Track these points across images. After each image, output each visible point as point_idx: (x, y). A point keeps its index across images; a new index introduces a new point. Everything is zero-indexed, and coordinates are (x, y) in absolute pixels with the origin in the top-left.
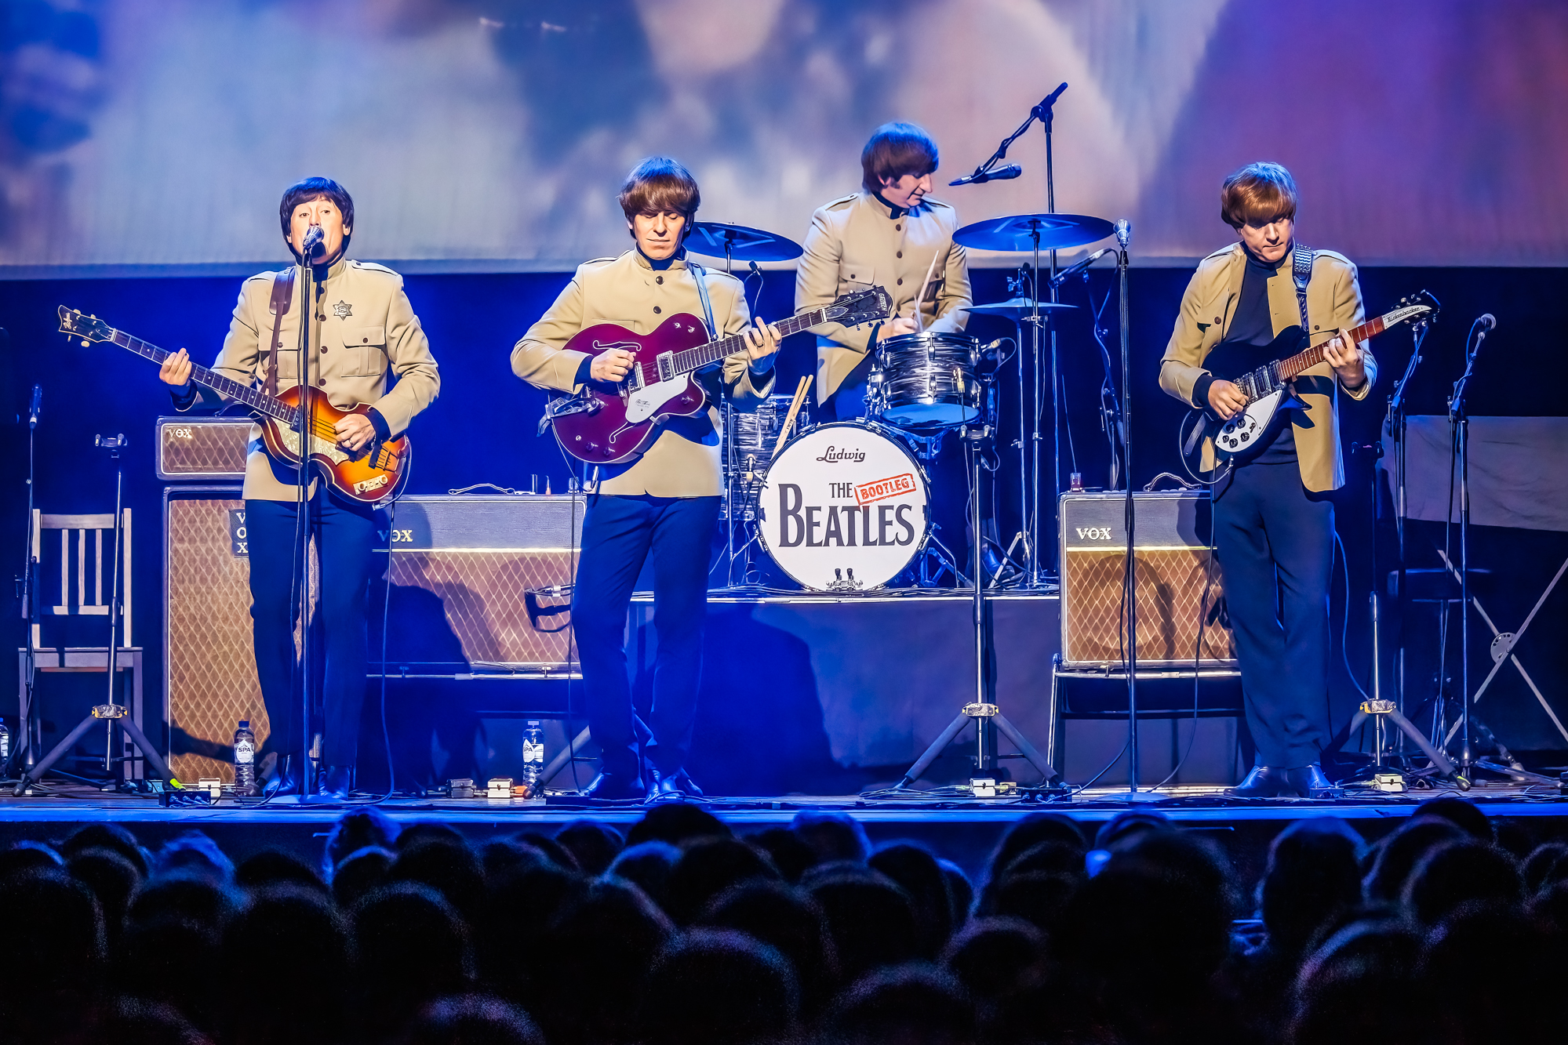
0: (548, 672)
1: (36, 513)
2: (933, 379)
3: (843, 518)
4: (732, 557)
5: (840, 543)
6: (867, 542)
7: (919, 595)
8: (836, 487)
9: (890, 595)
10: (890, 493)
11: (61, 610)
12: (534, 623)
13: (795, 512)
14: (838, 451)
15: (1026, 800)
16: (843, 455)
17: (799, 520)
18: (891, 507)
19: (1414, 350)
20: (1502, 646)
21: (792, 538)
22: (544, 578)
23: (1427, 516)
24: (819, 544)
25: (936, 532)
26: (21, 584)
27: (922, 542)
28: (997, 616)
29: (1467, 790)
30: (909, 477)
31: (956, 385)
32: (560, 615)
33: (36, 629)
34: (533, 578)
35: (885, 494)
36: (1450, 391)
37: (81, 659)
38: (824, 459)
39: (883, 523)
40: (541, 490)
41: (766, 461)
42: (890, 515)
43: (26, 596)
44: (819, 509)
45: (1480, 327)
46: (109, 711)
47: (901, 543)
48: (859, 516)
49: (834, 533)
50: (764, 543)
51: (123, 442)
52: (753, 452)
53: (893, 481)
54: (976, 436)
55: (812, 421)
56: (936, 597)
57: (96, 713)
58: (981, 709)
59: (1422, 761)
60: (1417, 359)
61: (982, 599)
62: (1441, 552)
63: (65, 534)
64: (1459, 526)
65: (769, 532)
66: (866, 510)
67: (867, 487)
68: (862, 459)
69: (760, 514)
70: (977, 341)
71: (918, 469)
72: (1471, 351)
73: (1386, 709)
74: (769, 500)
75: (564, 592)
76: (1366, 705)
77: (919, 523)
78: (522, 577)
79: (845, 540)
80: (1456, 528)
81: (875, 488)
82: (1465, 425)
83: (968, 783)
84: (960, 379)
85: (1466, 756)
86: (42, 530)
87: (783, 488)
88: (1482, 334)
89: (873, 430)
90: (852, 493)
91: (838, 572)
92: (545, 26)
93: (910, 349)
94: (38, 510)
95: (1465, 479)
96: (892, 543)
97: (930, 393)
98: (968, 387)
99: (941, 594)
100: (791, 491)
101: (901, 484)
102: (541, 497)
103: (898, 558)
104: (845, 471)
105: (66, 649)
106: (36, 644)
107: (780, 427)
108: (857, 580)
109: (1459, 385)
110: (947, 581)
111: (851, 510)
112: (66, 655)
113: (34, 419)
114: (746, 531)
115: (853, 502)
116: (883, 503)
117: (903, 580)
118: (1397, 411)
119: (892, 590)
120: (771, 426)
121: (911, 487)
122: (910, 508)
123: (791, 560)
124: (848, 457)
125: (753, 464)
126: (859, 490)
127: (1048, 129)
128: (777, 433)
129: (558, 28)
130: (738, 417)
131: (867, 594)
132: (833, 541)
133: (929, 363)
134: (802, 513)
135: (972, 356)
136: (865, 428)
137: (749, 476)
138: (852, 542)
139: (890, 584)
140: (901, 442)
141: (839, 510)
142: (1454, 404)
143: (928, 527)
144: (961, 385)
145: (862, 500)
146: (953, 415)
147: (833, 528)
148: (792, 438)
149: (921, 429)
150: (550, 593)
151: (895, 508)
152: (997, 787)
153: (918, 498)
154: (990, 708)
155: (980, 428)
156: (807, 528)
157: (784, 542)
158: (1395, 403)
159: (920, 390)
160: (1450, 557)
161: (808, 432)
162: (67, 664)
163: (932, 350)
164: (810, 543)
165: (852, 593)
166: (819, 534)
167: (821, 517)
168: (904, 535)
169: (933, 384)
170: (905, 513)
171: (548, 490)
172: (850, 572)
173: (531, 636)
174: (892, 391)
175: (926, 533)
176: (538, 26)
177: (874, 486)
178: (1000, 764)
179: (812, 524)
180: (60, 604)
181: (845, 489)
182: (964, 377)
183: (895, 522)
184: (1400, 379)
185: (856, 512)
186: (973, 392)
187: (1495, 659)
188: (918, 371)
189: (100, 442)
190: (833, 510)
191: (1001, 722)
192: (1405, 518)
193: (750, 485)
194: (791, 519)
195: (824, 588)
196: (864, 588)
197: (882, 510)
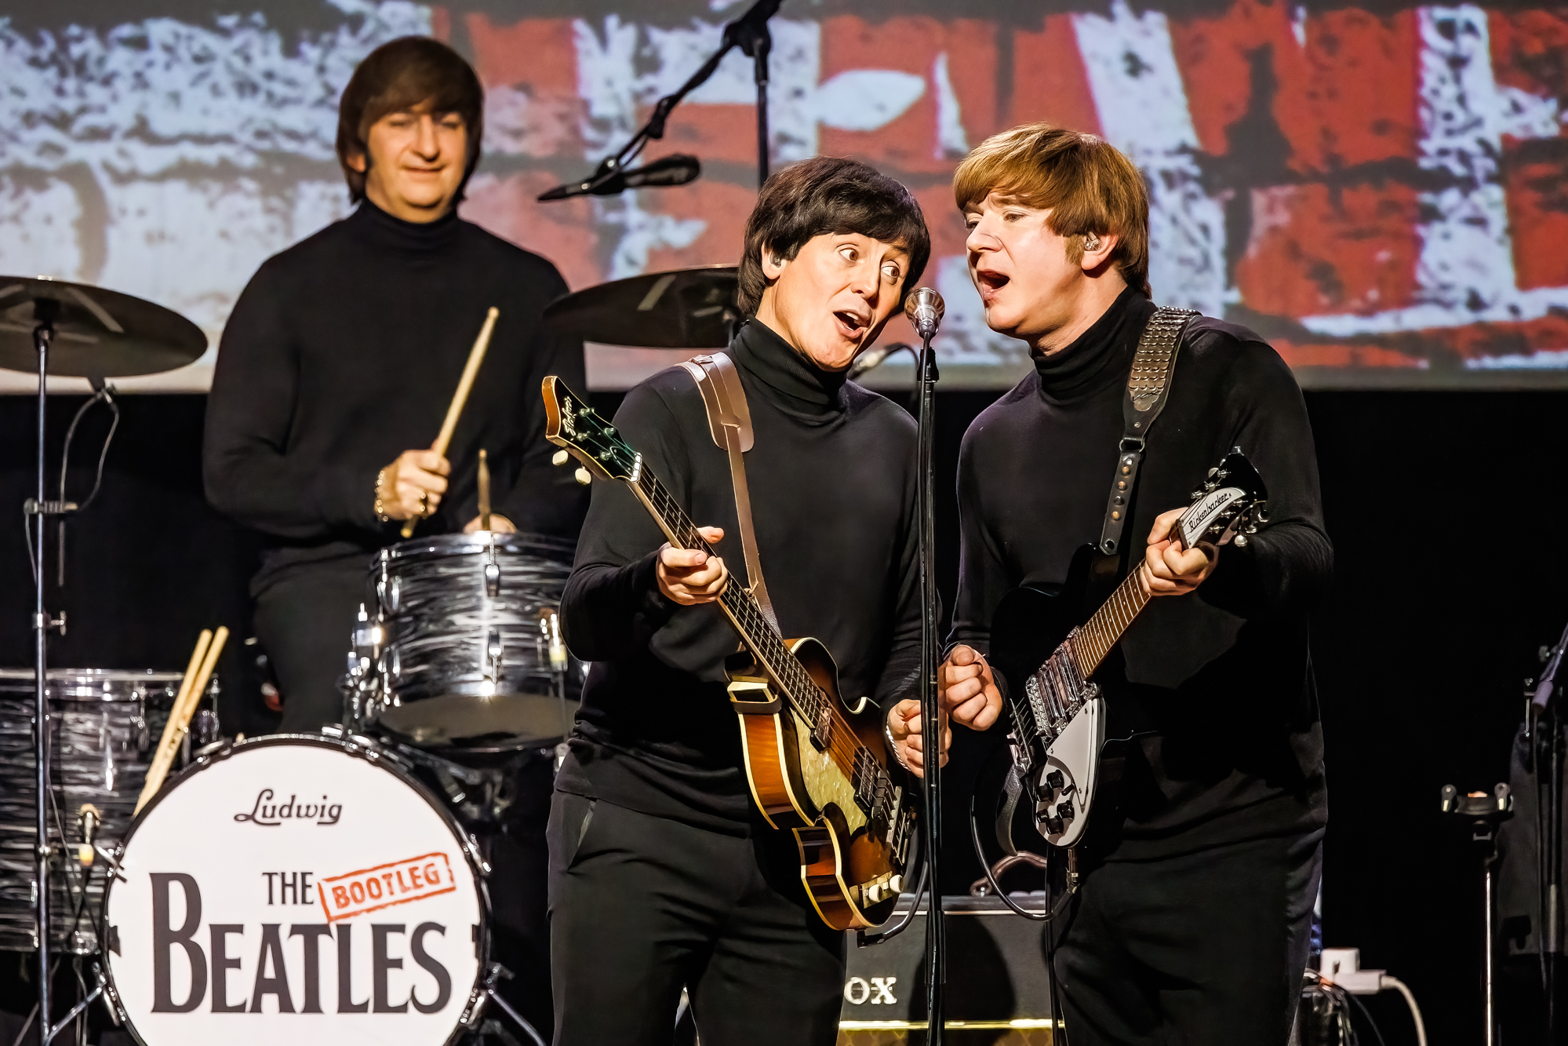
2: (494, 639)
3: (293, 949)
4: (51, 1033)
5: (286, 1006)
6: (346, 1005)
8: (277, 880)
10: (399, 895)
13: (185, 936)
14: (282, 798)
16: (291, 809)
17: (194, 952)
18: (400, 928)
21: (180, 992)
24: (240, 1009)
25: (501, 985)
27: (470, 1006)
30: (440, 861)
31: (546, 654)
35: (386, 898)
38: (250, 817)
39: (383, 964)
41: (123, 820)
42: (398, 946)
44: (238, 929)
47: (424, 1009)
48: (328, 947)
49: (272, 985)
50: (117, 1004)
52: (95, 800)
53: (404, 868)
65: (129, 980)
66: (344, 932)
67: (346, 883)
68: (336, 819)
69: (108, 939)
71: (461, 843)
74: (129, 909)
77: (462, 961)
79: (298, 1001)
81: (367, 883)
84: (557, 640)
87: (160, 882)
89: (360, 753)
90: (312, 894)
93: (444, 571)
96: (403, 1009)
97: (487, 669)
100: (176, 890)
101: (421, 873)
104: (296, 845)
107: (154, 746)
111: (310, 934)
115: (313, 915)
116: (381, 917)
120: (134, 743)
121: (445, 883)
122: (441, 929)
124: (304, 813)
126: (327, 888)
130: (60, 721)
132: (270, 1001)
133: (488, 605)
134: (203, 938)
136: (341, 749)
137: (88, 854)
138: (312, 1005)
141: (284, 932)
143: (483, 972)
144: (558, 654)
145: (335, 911)
147: (270, 973)
148: (181, 769)
149: (461, 750)
151: (410, 930)
153: (460, 908)
156: (212, 972)
157: (163, 1003)
159: (467, 665)
161: (215, 756)
163: (493, 572)
164: (219, 1006)
166: (240, 985)
167: (244, 947)
168: (429, 992)
169: (496, 651)
170: (431, 941)
174: (404, 665)
175: (480, 985)
177: (362, 879)
179: (223, 963)
181: (297, 886)
183: (409, 961)
185: (323, 939)
188: (460, 620)
190: (271, 933)
194: (178, 954)
197: (380, 933)
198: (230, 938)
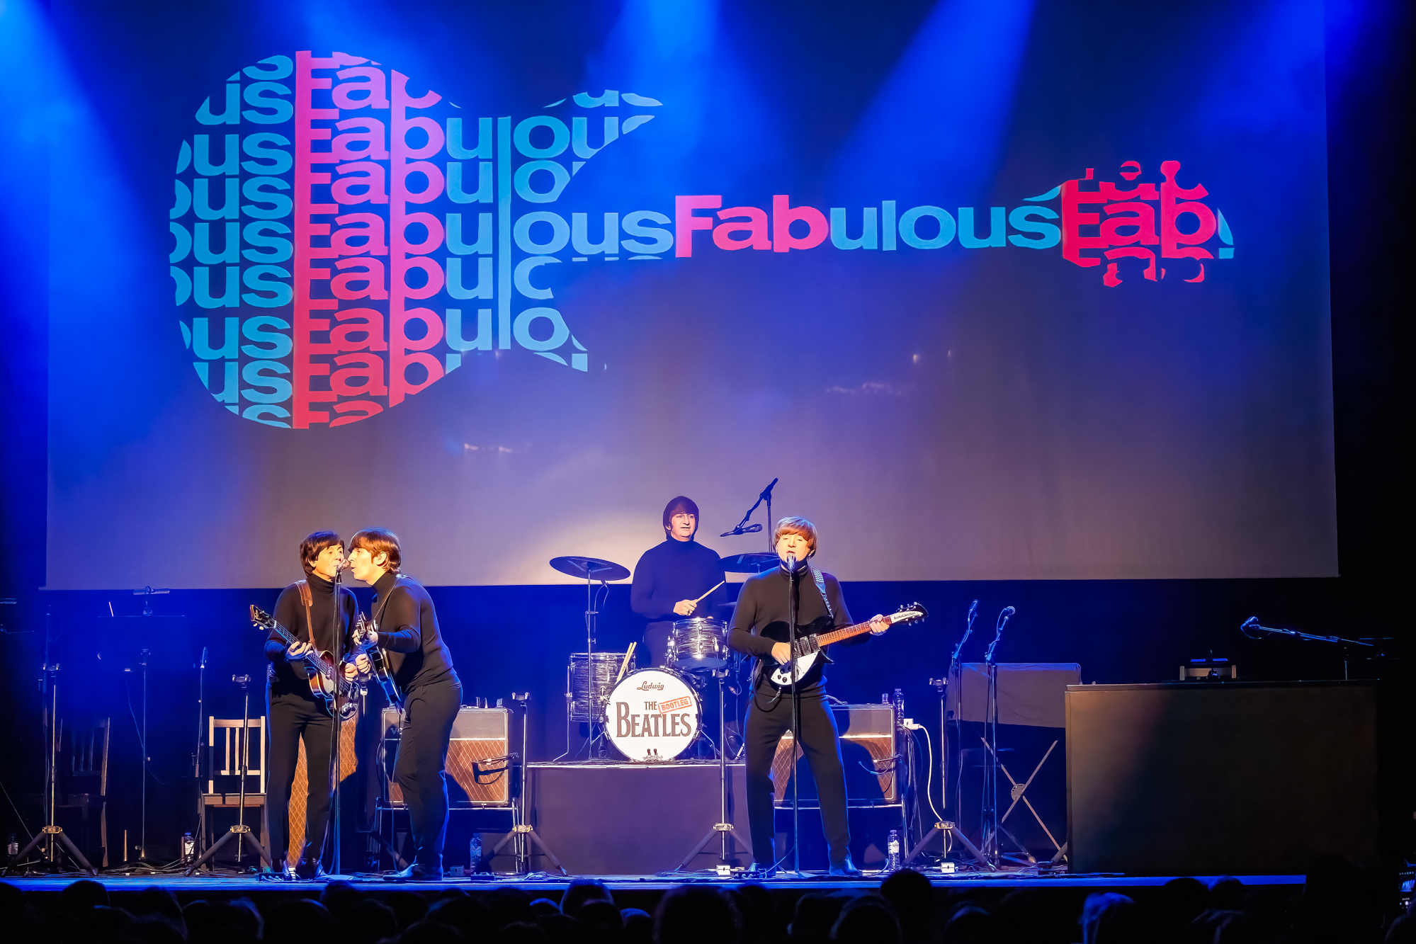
0: (485, 807)
1: (212, 719)
2: (701, 644)
3: (652, 721)
4: (592, 742)
5: (650, 735)
6: (665, 734)
7: (693, 763)
8: (648, 704)
9: (678, 763)
10: (678, 707)
11: (225, 773)
12: (477, 779)
13: (625, 718)
14: (649, 684)
15: (736, 877)
16: (651, 686)
17: (627, 722)
18: (678, 715)
19: (968, 627)
20: (1018, 791)
21: (624, 732)
22: (483, 754)
23: (973, 719)
24: (638, 736)
25: (704, 729)
26: (195, 758)
27: (695, 734)
28: (734, 775)
29: (994, 872)
30: (688, 699)
31: (714, 648)
32: (492, 775)
33: (211, 783)
34: (477, 754)
35: (675, 708)
36: (987, 649)
37: (232, 800)
38: (641, 688)
39: (674, 724)
40: (482, 706)
41: (612, 688)
42: (678, 719)
43: (198, 765)
44: (638, 716)
45: (1006, 613)
46: (240, 829)
47: (684, 735)
48: (660, 720)
49: (647, 729)
50: (608, 735)
51: (248, 679)
52: (605, 685)
53: (679, 700)
54: (721, 676)
55: (636, 668)
56: (702, 764)
57: (232, 830)
58: (724, 826)
59: (970, 856)
60: (969, 631)
61: (725, 766)
62: (983, 739)
63: (228, 731)
64: (991, 724)
65: (611, 729)
66: (665, 717)
67: (665, 704)
68: (662, 689)
69: (606, 719)
70: (726, 623)
71: (693, 693)
72: (1000, 626)
73: (949, 826)
74: (611, 711)
75: (494, 762)
76: (938, 824)
77: (694, 723)
78: (471, 754)
79: (653, 734)
80: (990, 725)
81: (670, 704)
82: (996, 668)
83: (716, 868)
84: (716, 644)
85: (996, 852)
86: (215, 728)
87: (619, 705)
88: (1006, 617)
89: (668, 672)
90: (656, 707)
91: (649, 751)
92: (501, 449)
93: (689, 628)
94: (213, 717)
95: (995, 698)
96: (679, 735)
97: (699, 652)
98: (721, 648)
99: (706, 763)
100: (623, 707)
101: (683, 702)
102: (483, 710)
103: (682, 743)
104: (653, 695)
105: (226, 794)
106: (211, 791)
107: (619, 671)
108: (659, 755)
109: (992, 645)
110: (710, 755)
111: (656, 717)
112: (226, 797)
113: (203, 667)
114: (599, 727)
115: (657, 712)
116: (673, 713)
117: (685, 755)
118: (957, 660)
119: (678, 761)
120: (614, 670)
121: (689, 704)
122: (688, 715)
123: (623, 745)
124: (654, 687)
125: (604, 692)
126: (660, 705)
127: (769, 504)
128: (617, 674)
129: (508, 451)
130: (595, 666)
131: (664, 763)
132: (646, 734)
133: (699, 636)
134: (629, 718)
135: (723, 631)
136: (663, 671)
137: (602, 698)
138: (657, 734)
139: (679, 757)
140: (686, 679)
141: (650, 716)
142: (989, 657)
143: (699, 726)
144: (717, 648)
145: (662, 711)
146: (714, 664)
147: (646, 726)
148: (625, 676)
149: (694, 671)
150: (486, 762)
151: (681, 716)
152: (732, 870)
153: (693, 710)
154: (728, 826)
155: (723, 671)
156: (632, 726)
157: (619, 735)
158: (955, 656)
159: (695, 651)
160: (987, 740)
161: (632, 673)
162: (226, 803)
163: (700, 628)
164: (634, 735)
165: (657, 762)
166: (639, 730)
167: (640, 720)
168: (685, 731)
169: (701, 647)
170: (686, 719)
171: (486, 706)
172: (655, 751)
173: (476, 787)
174: (679, 651)
175: (698, 729)
176: (497, 449)
177: (669, 703)
178: (737, 857)
179: (635, 724)
180: (225, 769)
181: (652, 705)
182: (718, 643)
183: (680, 723)
184: (959, 643)
185: (659, 718)
186: (724, 651)
187: (1013, 797)
188: (693, 639)
189: (235, 679)
190: (646, 717)
191: (734, 834)
192: (961, 720)
193: (602, 703)
194: (623, 723)
195: (642, 760)
196: (664, 759)
197: (673, 717)
198: (636, 718)
